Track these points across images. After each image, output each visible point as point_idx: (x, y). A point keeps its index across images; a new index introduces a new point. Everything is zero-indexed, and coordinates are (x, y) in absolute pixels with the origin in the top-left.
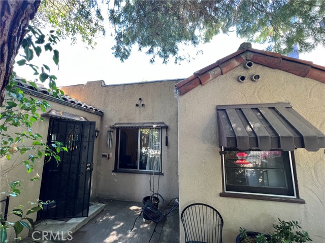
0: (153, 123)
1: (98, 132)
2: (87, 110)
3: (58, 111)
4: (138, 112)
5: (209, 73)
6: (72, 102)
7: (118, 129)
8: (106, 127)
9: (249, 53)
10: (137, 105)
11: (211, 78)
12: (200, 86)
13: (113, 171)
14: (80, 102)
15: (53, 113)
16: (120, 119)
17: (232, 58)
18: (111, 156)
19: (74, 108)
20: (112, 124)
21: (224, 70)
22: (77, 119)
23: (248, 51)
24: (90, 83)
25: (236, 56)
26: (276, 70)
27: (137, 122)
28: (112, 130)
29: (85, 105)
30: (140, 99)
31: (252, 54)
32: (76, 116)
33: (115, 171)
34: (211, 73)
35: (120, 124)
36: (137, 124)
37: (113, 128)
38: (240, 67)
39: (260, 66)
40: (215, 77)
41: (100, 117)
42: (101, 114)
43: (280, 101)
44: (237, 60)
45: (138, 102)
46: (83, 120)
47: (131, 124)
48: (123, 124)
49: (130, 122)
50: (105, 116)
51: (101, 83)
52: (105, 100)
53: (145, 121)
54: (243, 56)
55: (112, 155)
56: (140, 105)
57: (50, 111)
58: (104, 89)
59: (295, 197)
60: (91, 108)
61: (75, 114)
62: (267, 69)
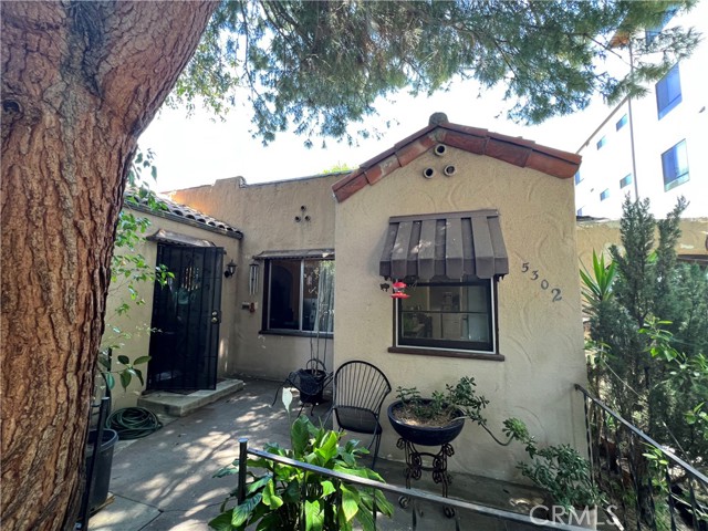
0: (324, 250)
1: (234, 266)
2: (213, 229)
3: (168, 232)
4: (299, 230)
5: (381, 165)
6: (190, 216)
7: (267, 261)
8: (248, 258)
9: (440, 131)
10: (297, 218)
11: (383, 174)
12: (368, 186)
13: (260, 333)
14: (203, 217)
15: (162, 235)
16: (271, 244)
17: (414, 140)
18: (256, 307)
19: (194, 226)
20: (257, 253)
21: (403, 160)
22: (198, 244)
23: (439, 127)
24: (220, 183)
25: (421, 137)
26: (483, 157)
27: (298, 248)
28: (256, 263)
29: (212, 220)
30: (303, 208)
31: (445, 132)
32: (196, 239)
33: (264, 331)
34: (383, 166)
35: (271, 252)
36: (298, 251)
37: (257, 259)
38: (428, 153)
39: (458, 151)
40: (390, 171)
41: (237, 241)
42: (239, 236)
43: (485, 207)
44: (422, 143)
45: (299, 214)
46: (209, 245)
47: (287, 251)
48: (274, 252)
49: (286, 248)
50: (246, 239)
51: (238, 183)
52: (245, 211)
53: (311, 247)
54: (432, 136)
55: (258, 306)
56: (303, 218)
57: (158, 232)
58: (243, 192)
59: (494, 352)
60: (221, 226)
61: (194, 235)
62: (469, 155)
